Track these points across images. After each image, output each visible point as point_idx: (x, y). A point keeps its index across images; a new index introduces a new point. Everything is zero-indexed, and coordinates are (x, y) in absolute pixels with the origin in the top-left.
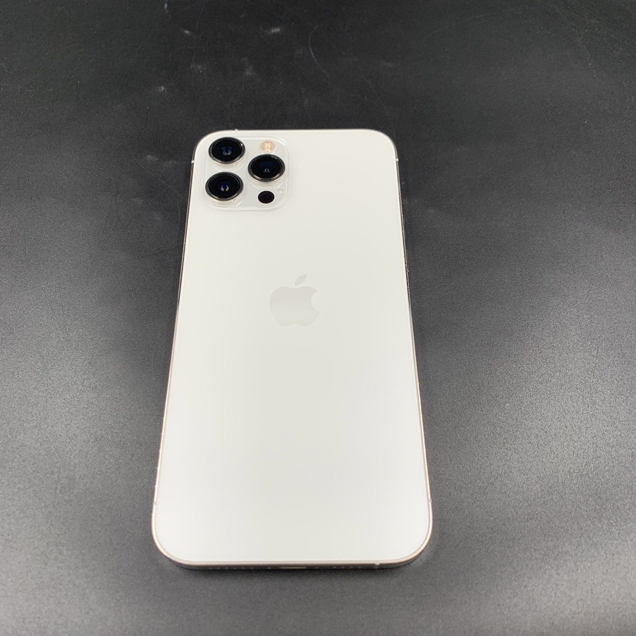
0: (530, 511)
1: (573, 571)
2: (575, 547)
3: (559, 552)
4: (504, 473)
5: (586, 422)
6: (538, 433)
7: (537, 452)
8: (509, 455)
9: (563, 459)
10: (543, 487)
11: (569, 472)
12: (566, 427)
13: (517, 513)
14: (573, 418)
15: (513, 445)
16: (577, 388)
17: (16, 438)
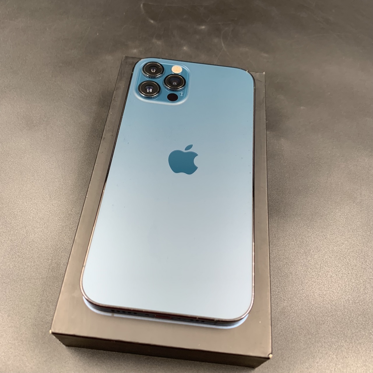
0: (323, 319)
1: (346, 357)
2: (348, 344)
3: (339, 345)
4: (310, 295)
5: (360, 272)
6: (332, 274)
7: (330, 286)
8: (314, 285)
9: (345, 292)
10: (332, 306)
11: (348, 299)
12: (349, 273)
13: (316, 319)
14: (353, 269)
15: (317, 280)
16: (357, 252)
17: (29, 236)
